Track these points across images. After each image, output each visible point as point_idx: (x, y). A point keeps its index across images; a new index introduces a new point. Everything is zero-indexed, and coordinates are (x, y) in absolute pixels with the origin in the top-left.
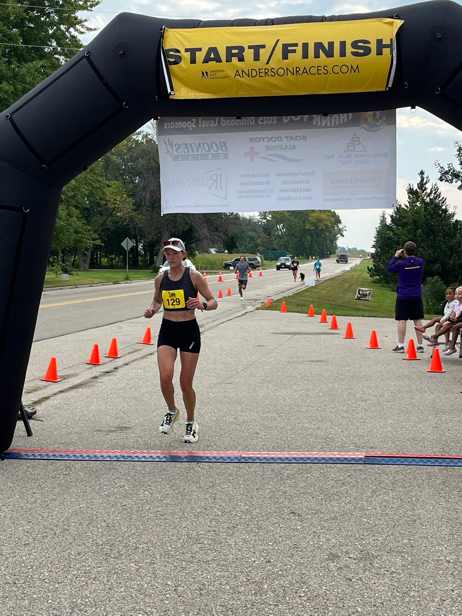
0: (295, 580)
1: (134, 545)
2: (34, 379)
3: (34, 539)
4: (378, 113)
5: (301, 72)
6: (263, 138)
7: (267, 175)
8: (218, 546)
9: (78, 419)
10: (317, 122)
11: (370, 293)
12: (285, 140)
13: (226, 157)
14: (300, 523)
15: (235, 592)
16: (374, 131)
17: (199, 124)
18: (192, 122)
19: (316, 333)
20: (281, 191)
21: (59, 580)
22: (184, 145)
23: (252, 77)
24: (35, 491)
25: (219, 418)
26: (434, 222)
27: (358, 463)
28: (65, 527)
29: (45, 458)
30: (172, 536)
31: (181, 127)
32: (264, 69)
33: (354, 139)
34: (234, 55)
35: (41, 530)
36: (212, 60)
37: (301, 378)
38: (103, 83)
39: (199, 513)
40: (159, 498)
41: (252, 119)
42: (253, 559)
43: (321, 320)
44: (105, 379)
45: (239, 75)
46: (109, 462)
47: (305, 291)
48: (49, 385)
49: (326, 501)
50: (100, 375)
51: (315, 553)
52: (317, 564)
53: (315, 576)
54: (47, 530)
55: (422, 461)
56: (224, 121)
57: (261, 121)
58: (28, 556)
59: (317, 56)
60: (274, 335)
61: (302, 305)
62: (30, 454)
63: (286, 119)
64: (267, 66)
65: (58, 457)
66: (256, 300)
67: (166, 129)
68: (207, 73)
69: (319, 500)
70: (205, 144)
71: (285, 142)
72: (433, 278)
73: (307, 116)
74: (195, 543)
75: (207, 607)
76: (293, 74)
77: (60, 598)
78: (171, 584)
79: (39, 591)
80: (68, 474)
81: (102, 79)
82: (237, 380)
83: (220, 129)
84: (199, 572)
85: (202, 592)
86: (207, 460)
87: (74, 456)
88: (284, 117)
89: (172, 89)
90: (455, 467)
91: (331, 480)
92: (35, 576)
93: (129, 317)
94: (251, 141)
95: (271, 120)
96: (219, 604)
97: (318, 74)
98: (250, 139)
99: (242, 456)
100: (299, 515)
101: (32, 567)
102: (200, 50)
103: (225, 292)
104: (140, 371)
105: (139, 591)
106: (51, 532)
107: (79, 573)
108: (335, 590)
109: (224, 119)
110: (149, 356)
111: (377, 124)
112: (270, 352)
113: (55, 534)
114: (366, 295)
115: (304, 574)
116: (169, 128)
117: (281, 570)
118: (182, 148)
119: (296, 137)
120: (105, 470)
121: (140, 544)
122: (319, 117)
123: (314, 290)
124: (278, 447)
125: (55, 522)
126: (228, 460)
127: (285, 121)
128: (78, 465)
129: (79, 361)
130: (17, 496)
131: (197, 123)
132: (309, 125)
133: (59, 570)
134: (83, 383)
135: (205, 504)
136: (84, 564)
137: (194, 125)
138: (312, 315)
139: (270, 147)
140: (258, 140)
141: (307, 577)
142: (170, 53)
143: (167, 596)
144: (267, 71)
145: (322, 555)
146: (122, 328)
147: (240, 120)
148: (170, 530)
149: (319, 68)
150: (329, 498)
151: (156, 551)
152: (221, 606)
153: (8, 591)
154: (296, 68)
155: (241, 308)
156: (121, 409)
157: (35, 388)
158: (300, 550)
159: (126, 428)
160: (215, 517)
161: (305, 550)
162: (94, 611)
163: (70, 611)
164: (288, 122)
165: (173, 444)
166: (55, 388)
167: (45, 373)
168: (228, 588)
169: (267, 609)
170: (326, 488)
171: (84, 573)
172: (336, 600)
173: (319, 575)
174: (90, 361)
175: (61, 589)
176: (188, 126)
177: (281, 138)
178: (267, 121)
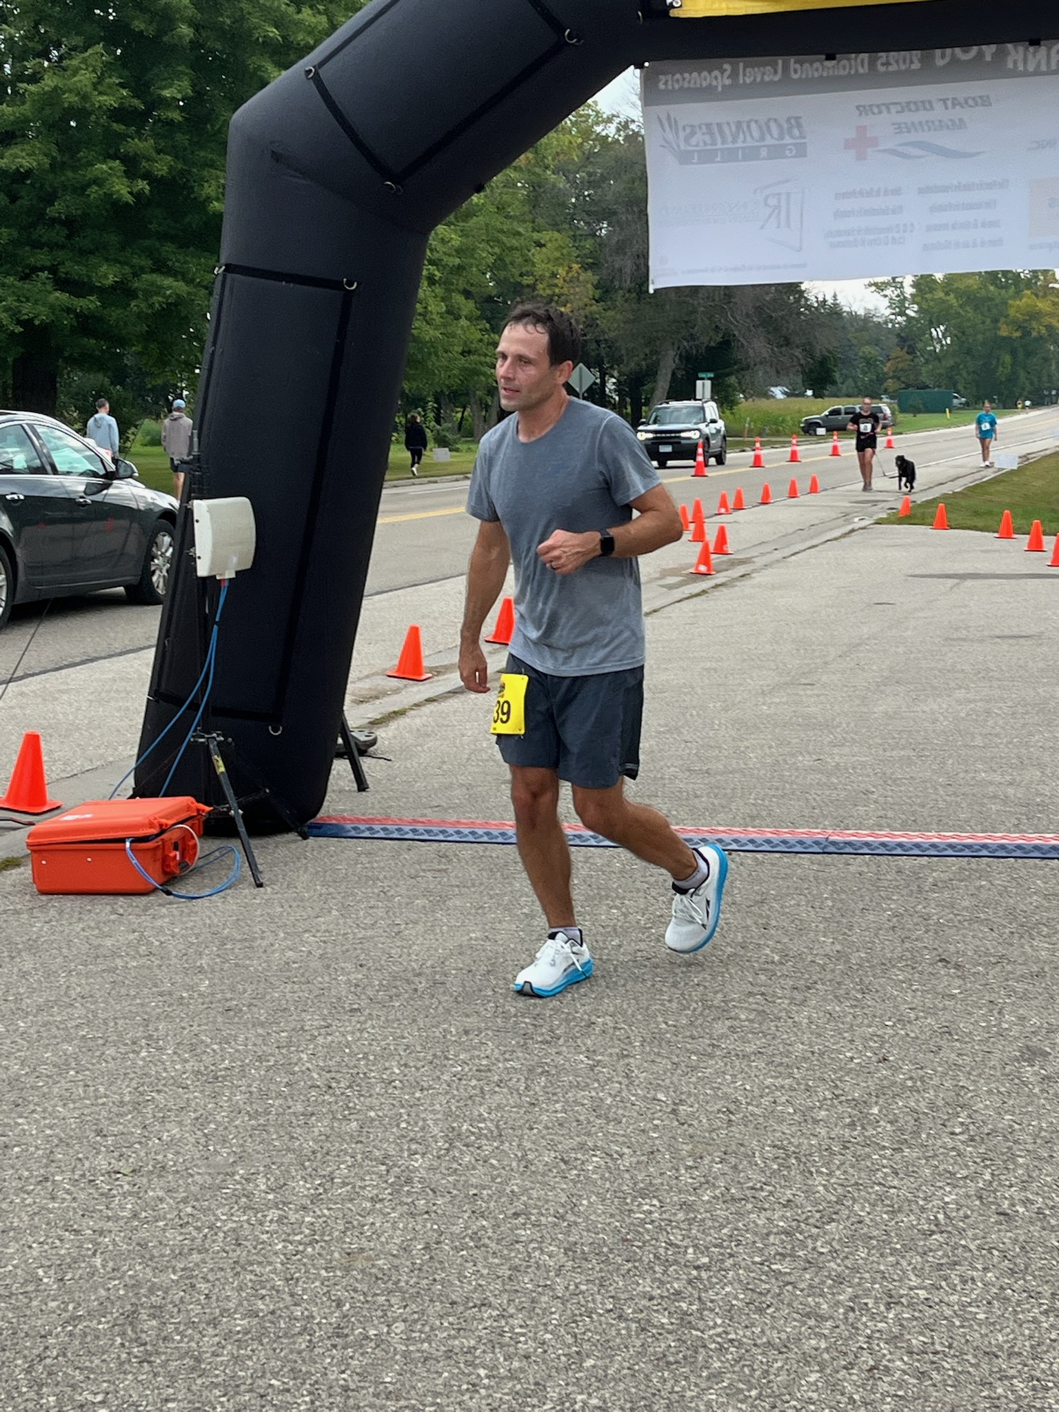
0: (943, 1099)
1: (586, 1017)
2: (373, 674)
3: (371, 999)
6: (887, 106)
7: (897, 192)
8: (772, 1024)
9: (466, 756)
10: (1015, 63)
12: (938, 106)
13: (801, 151)
14: (958, 982)
15: (805, 1120)
17: (737, 75)
18: (723, 71)
19: (1016, 575)
20: (929, 228)
21: (423, 1083)
22: (704, 129)
24: (372, 903)
25: (780, 758)
28: (437, 977)
29: (394, 836)
30: (670, 1001)
31: (698, 85)
35: (385, 982)
37: (975, 675)
39: (729, 956)
40: (642, 922)
41: (862, 61)
42: (849, 1054)
43: (1030, 545)
47: (995, 481)
48: (405, 686)
49: (1022, 937)
51: (989, 1044)
52: (994, 1068)
53: (990, 1092)
54: (399, 983)
56: (798, 66)
57: (883, 64)
58: (358, 1035)
60: (916, 579)
61: (985, 513)
62: (362, 827)
63: (943, 56)
65: (422, 834)
66: (876, 502)
67: (663, 91)
69: (1005, 936)
70: (753, 125)
71: (939, 113)
73: (993, 47)
74: (719, 1018)
75: (742, 1149)
77: (424, 1120)
78: (664, 1099)
79: (382, 1104)
80: (445, 871)
82: (824, 678)
83: (787, 86)
84: (728, 1077)
85: (733, 1118)
86: (750, 847)
87: (458, 833)
88: (938, 52)
91: (1035, 893)
92: (373, 1074)
94: (861, 112)
95: (908, 61)
96: (769, 1142)
98: (858, 107)
99: (831, 838)
100: (957, 966)
101: (365, 1057)
103: (803, 487)
105: (594, 1110)
106: (406, 986)
107: (467, 1069)
108: (1033, 1123)
109: (795, 63)
112: (905, 618)
113: (416, 990)
115: (963, 1087)
116: (670, 87)
117: (911, 1078)
118: (699, 136)
119: (966, 100)
121: (599, 1017)
122: (1021, 49)
123: (1015, 479)
124: (914, 821)
125: (415, 966)
126: (799, 849)
127: (940, 62)
128: (467, 851)
130: (334, 912)
131: (734, 75)
132: (998, 70)
133: (422, 1063)
135: (743, 937)
136: (477, 1053)
137: (728, 77)
138: (1007, 535)
139: (905, 124)
140: (876, 110)
141: (969, 1095)
143: (656, 1122)
145: (1007, 1049)
147: (834, 62)
148: (664, 989)
150: (1027, 931)
151: (632, 1031)
152: (774, 1146)
153: (316, 1101)
155: (841, 521)
157: (374, 693)
158: (956, 1037)
160: (766, 966)
161: (967, 1039)
162: (497, 1148)
163: (447, 1145)
164: (949, 63)
166: (418, 692)
167: (396, 662)
168: (791, 1110)
169: (877, 1157)
170: (1022, 911)
171: (477, 1070)
172: (1035, 1143)
173: (999, 1091)
174: (495, 636)
175: (428, 1102)
176: (714, 83)
177: (930, 102)
178: (897, 62)
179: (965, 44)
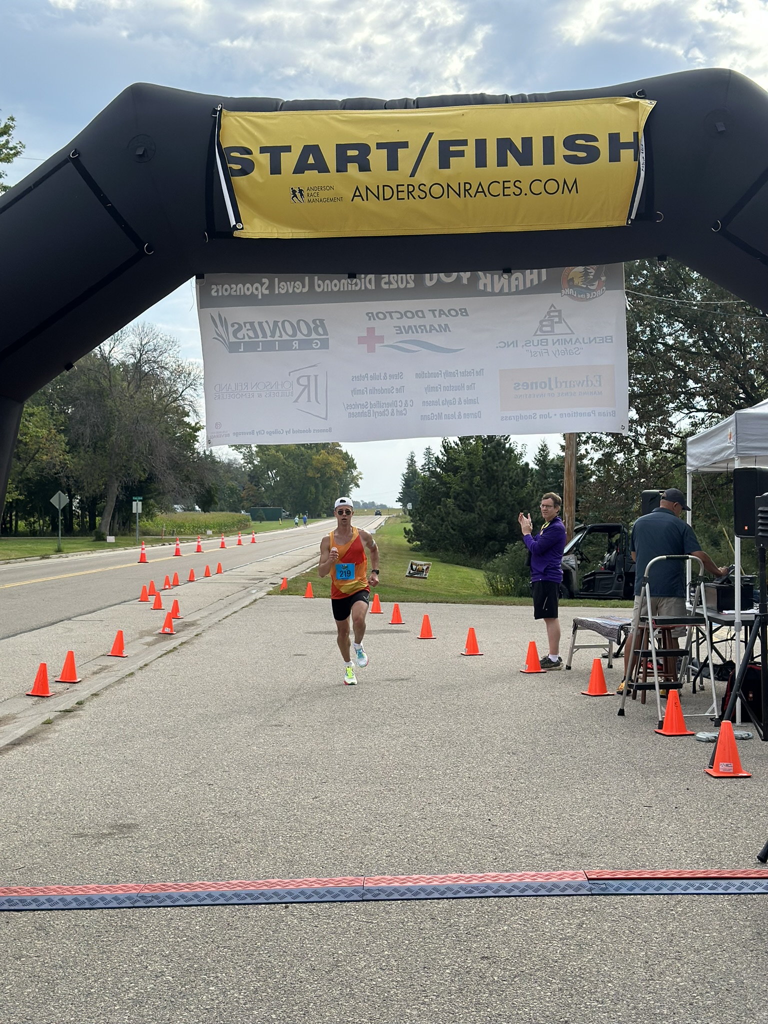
4: (592, 270)
5: (473, 192)
6: (390, 313)
7: (399, 376)
9: (37, 810)
10: (485, 285)
11: (428, 568)
12: (429, 315)
13: (325, 344)
16: (587, 300)
17: (274, 287)
18: (262, 284)
19: (374, 631)
20: (425, 403)
22: (248, 325)
23: (384, 199)
26: (497, 467)
27: (579, 893)
31: (242, 294)
32: (406, 186)
33: (552, 314)
34: (352, 159)
36: (311, 167)
38: (106, 208)
41: (370, 280)
44: (66, 724)
45: (361, 196)
46: (117, 910)
49: (572, 995)
50: (56, 718)
55: (692, 886)
56: (320, 282)
57: (385, 283)
59: (502, 162)
60: (312, 635)
63: (431, 279)
64: (412, 181)
65: (16, 904)
66: (261, 580)
67: (214, 296)
68: (301, 191)
70: (287, 324)
71: (429, 319)
72: (514, 545)
73: (468, 274)
76: (459, 195)
81: (104, 200)
83: (312, 297)
86: (302, 899)
87: (49, 900)
88: (427, 276)
89: (238, 219)
90: (754, 896)
93: (79, 611)
94: (370, 317)
95: (404, 282)
97: (504, 195)
98: (367, 314)
99: (365, 885)
102: (288, 149)
103: (213, 569)
104: (121, 707)
109: (319, 279)
110: (130, 679)
111: (592, 288)
112: (319, 666)
114: (423, 571)
116: (220, 294)
118: (244, 331)
119: (449, 311)
120: (116, 932)
122: (489, 276)
126: (342, 898)
127: (429, 283)
128: (60, 921)
129: (14, 690)
131: (271, 287)
132: (472, 290)
134: (29, 734)
137: (266, 289)
139: (404, 327)
140: (381, 316)
142: (232, 154)
144: (411, 188)
146: (72, 630)
147: (350, 280)
149: (506, 185)
154: (465, 183)
155: (244, 593)
156: (110, 786)
159: (129, 827)
165: (225, 861)
170: (553, 960)
174: (33, 690)
176: (256, 292)
177: (422, 311)
178: (397, 282)
179: (448, 271)
